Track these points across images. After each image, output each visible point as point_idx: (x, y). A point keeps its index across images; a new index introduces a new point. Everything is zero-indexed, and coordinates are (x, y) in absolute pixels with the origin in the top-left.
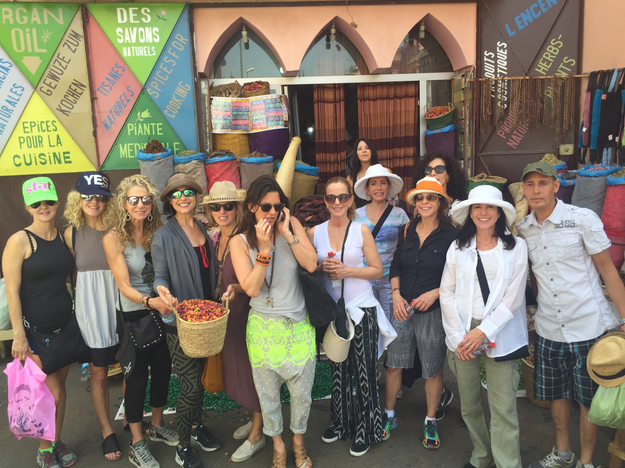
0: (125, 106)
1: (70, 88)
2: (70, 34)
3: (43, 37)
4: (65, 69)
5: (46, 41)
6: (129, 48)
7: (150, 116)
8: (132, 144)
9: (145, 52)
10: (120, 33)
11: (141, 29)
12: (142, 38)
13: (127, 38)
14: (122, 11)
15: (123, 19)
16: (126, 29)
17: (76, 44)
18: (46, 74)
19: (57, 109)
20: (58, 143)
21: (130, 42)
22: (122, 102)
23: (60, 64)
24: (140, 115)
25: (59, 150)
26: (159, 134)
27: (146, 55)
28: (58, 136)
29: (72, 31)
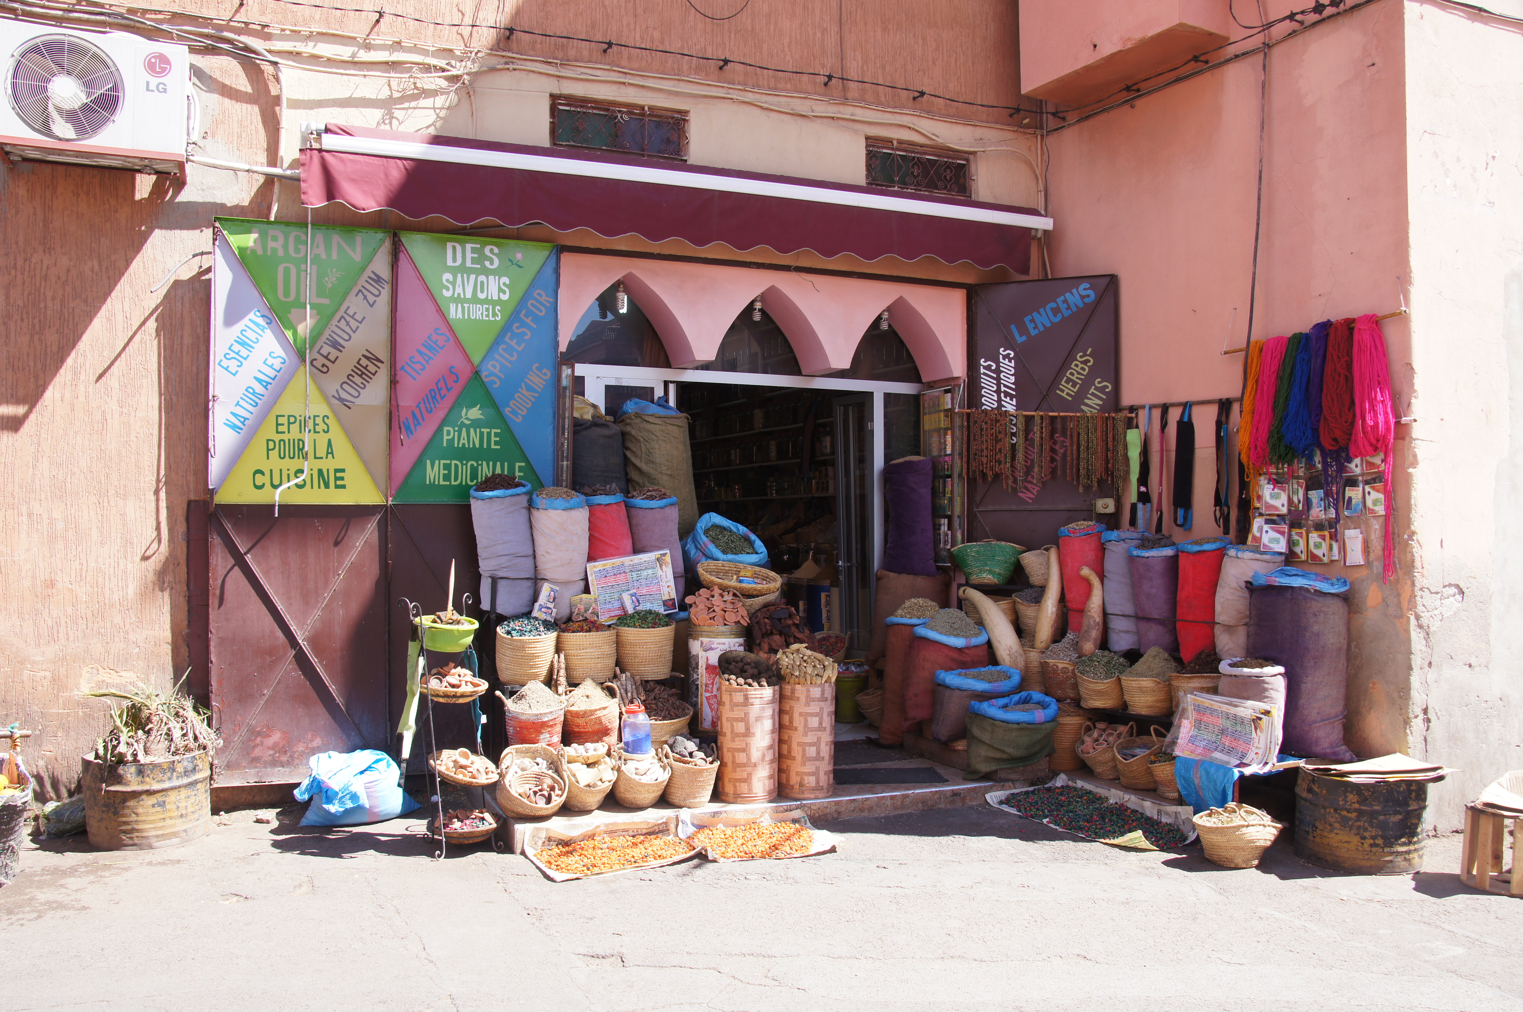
0: (442, 398)
1: (358, 363)
2: (369, 277)
3: (327, 279)
4: (354, 332)
5: (330, 285)
6: (460, 305)
7: (482, 417)
8: (448, 462)
9: (485, 313)
10: (447, 280)
11: (482, 278)
12: (482, 291)
13: (459, 290)
14: (454, 248)
15: (454, 259)
16: (459, 275)
17: (377, 293)
18: (324, 339)
19: (333, 396)
20: (328, 453)
21: (462, 296)
22: (439, 390)
23: (348, 324)
24: (466, 414)
25: (329, 465)
26: (493, 447)
27: (484, 318)
28: (330, 441)
29: (373, 272)
